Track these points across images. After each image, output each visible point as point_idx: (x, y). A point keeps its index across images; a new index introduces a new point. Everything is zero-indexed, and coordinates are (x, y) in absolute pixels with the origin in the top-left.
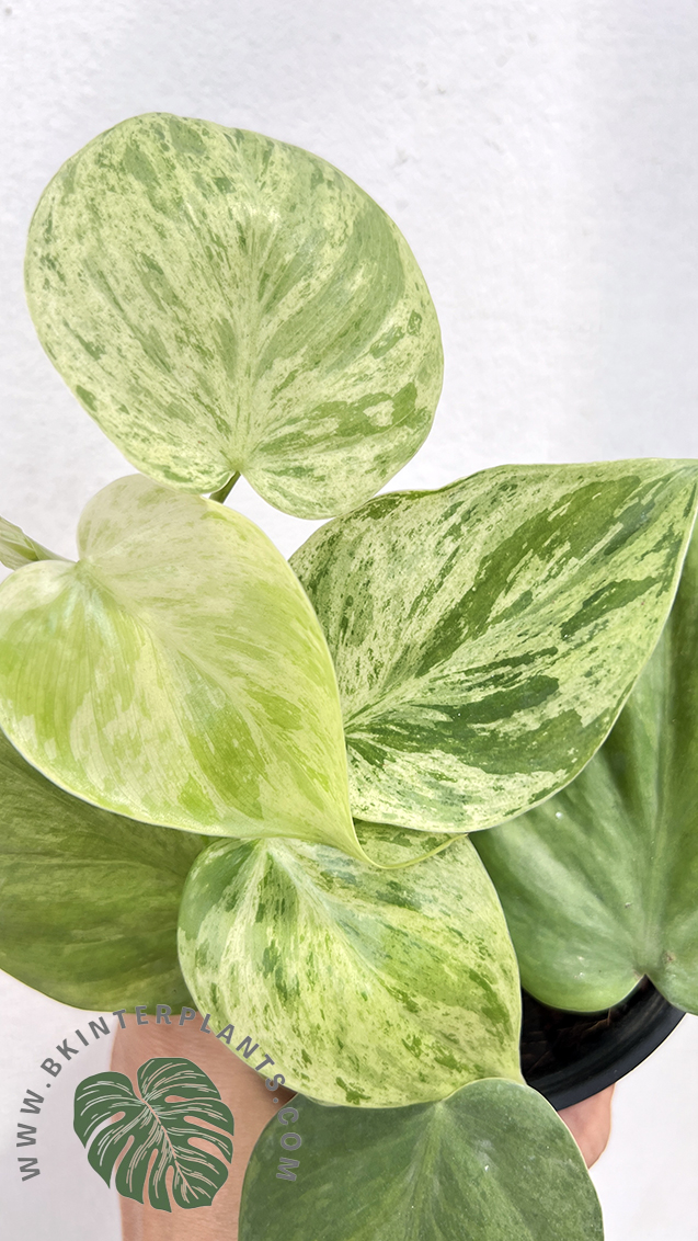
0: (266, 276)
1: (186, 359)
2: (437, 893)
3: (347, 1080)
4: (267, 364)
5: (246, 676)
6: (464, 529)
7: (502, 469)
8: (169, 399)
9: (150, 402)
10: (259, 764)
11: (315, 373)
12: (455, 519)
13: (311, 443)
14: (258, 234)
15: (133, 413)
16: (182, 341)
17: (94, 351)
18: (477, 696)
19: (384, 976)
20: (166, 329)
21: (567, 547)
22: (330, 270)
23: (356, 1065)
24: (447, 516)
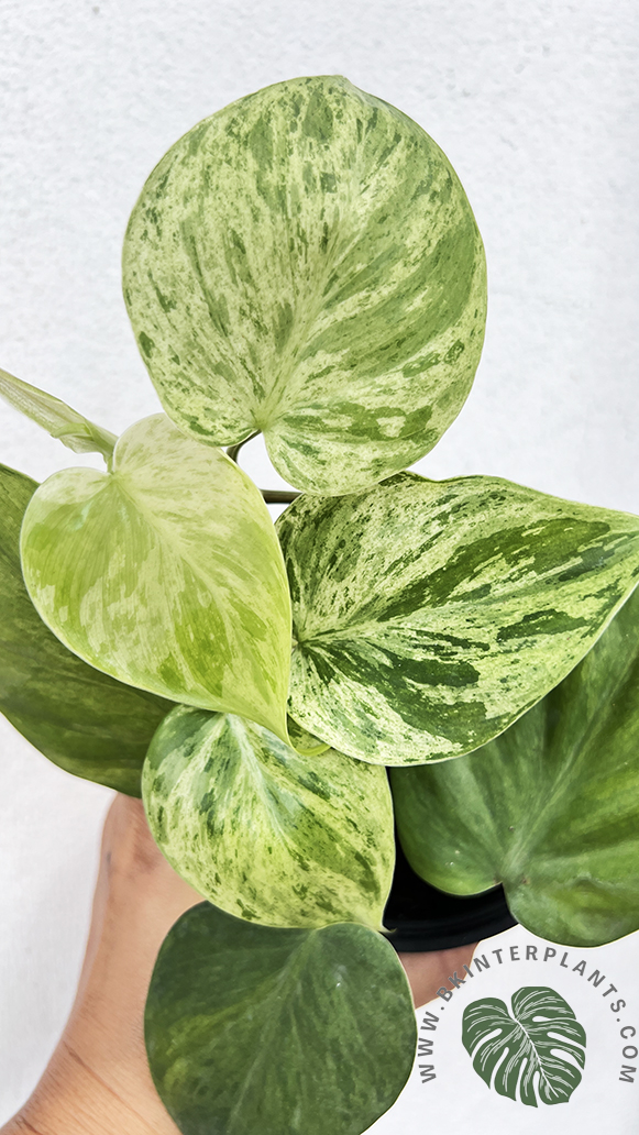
0: (336, 277)
1: (242, 331)
2: (345, 791)
3: (245, 902)
4: (312, 352)
5: (231, 589)
6: (451, 518)
7: (498, 481)
8: (219, 359)
9: (201, 357)
10: (227, 657)
11: (348, 374)
12: (446, 507)
13: (326, 430)
14: (341, 237)
15: (183, 364)
16: (244, 314)
17: (166, 304)
18: (419, 656)
19: (288, 839)
20: (234, 300)
21: (532, 560)
22: (395, 287)
23: (254, 895)
24: (441, 502)
